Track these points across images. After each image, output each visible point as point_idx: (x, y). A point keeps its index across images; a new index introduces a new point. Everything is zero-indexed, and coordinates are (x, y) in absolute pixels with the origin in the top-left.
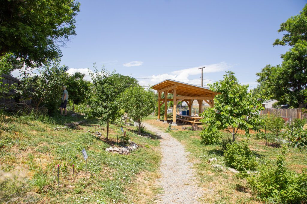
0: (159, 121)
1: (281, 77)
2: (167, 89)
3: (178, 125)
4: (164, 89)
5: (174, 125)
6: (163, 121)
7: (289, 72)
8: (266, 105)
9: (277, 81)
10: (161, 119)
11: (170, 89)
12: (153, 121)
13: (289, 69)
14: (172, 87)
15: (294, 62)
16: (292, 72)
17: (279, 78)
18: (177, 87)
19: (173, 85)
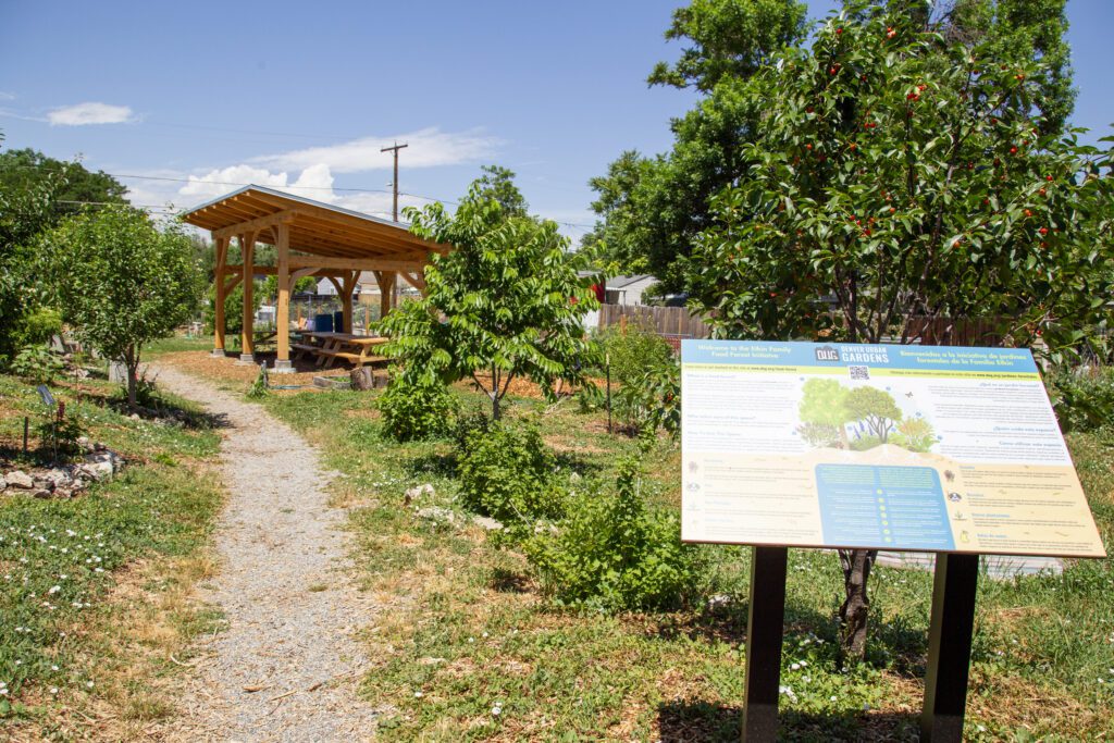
0: (217, 356)
1: (668, 197)
2: (249, 226)
3: (300, 370)
4: (240, 225)
5: (283, 369)
6: (237, 355)
7: (692, 181)
8: (621, 294)
9: (655, 209)
10: (228, 350)
11: (262, 224)
12: (193, 358)
13: (692, 171)
14: (273, 219)
15: (710, 147)
16: (701, 183)
17: (661, 202)
18: (290, 220)
19: (277, 210)
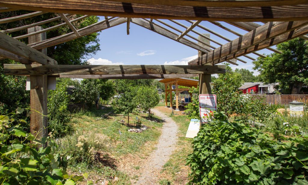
0: (166, 107)
1: (273, 65)
2: (171, 82)
3: (180, 110)
4: (169, 82)
5: (177, 110)
7: (280, 61)
8: (269, 88)
9: (269, 69)
10: (168, 106)
11: (173, 82)
12: (162, 108)
13: (280, 58)
14: (175, 82)
15: (286, 51)
16: (283, 61)
17: (270, 67)
18: (178, 82)
19: (175, 80)
